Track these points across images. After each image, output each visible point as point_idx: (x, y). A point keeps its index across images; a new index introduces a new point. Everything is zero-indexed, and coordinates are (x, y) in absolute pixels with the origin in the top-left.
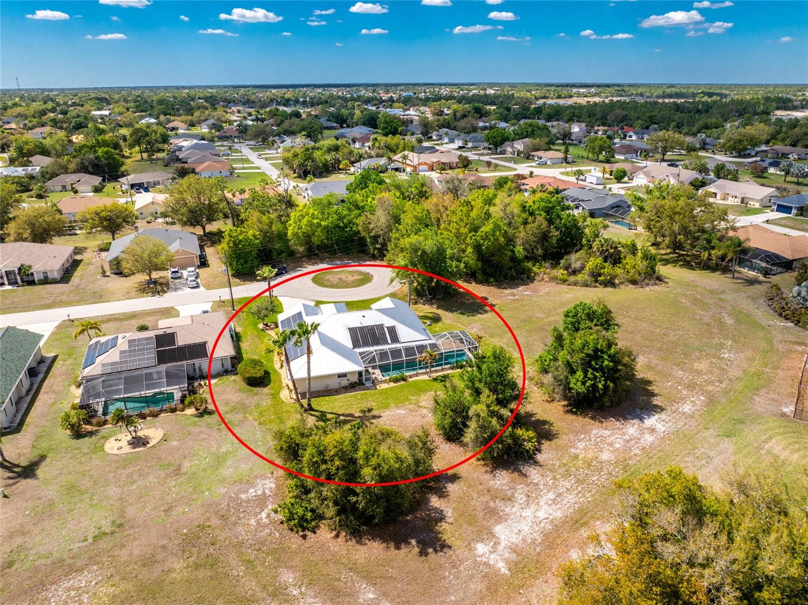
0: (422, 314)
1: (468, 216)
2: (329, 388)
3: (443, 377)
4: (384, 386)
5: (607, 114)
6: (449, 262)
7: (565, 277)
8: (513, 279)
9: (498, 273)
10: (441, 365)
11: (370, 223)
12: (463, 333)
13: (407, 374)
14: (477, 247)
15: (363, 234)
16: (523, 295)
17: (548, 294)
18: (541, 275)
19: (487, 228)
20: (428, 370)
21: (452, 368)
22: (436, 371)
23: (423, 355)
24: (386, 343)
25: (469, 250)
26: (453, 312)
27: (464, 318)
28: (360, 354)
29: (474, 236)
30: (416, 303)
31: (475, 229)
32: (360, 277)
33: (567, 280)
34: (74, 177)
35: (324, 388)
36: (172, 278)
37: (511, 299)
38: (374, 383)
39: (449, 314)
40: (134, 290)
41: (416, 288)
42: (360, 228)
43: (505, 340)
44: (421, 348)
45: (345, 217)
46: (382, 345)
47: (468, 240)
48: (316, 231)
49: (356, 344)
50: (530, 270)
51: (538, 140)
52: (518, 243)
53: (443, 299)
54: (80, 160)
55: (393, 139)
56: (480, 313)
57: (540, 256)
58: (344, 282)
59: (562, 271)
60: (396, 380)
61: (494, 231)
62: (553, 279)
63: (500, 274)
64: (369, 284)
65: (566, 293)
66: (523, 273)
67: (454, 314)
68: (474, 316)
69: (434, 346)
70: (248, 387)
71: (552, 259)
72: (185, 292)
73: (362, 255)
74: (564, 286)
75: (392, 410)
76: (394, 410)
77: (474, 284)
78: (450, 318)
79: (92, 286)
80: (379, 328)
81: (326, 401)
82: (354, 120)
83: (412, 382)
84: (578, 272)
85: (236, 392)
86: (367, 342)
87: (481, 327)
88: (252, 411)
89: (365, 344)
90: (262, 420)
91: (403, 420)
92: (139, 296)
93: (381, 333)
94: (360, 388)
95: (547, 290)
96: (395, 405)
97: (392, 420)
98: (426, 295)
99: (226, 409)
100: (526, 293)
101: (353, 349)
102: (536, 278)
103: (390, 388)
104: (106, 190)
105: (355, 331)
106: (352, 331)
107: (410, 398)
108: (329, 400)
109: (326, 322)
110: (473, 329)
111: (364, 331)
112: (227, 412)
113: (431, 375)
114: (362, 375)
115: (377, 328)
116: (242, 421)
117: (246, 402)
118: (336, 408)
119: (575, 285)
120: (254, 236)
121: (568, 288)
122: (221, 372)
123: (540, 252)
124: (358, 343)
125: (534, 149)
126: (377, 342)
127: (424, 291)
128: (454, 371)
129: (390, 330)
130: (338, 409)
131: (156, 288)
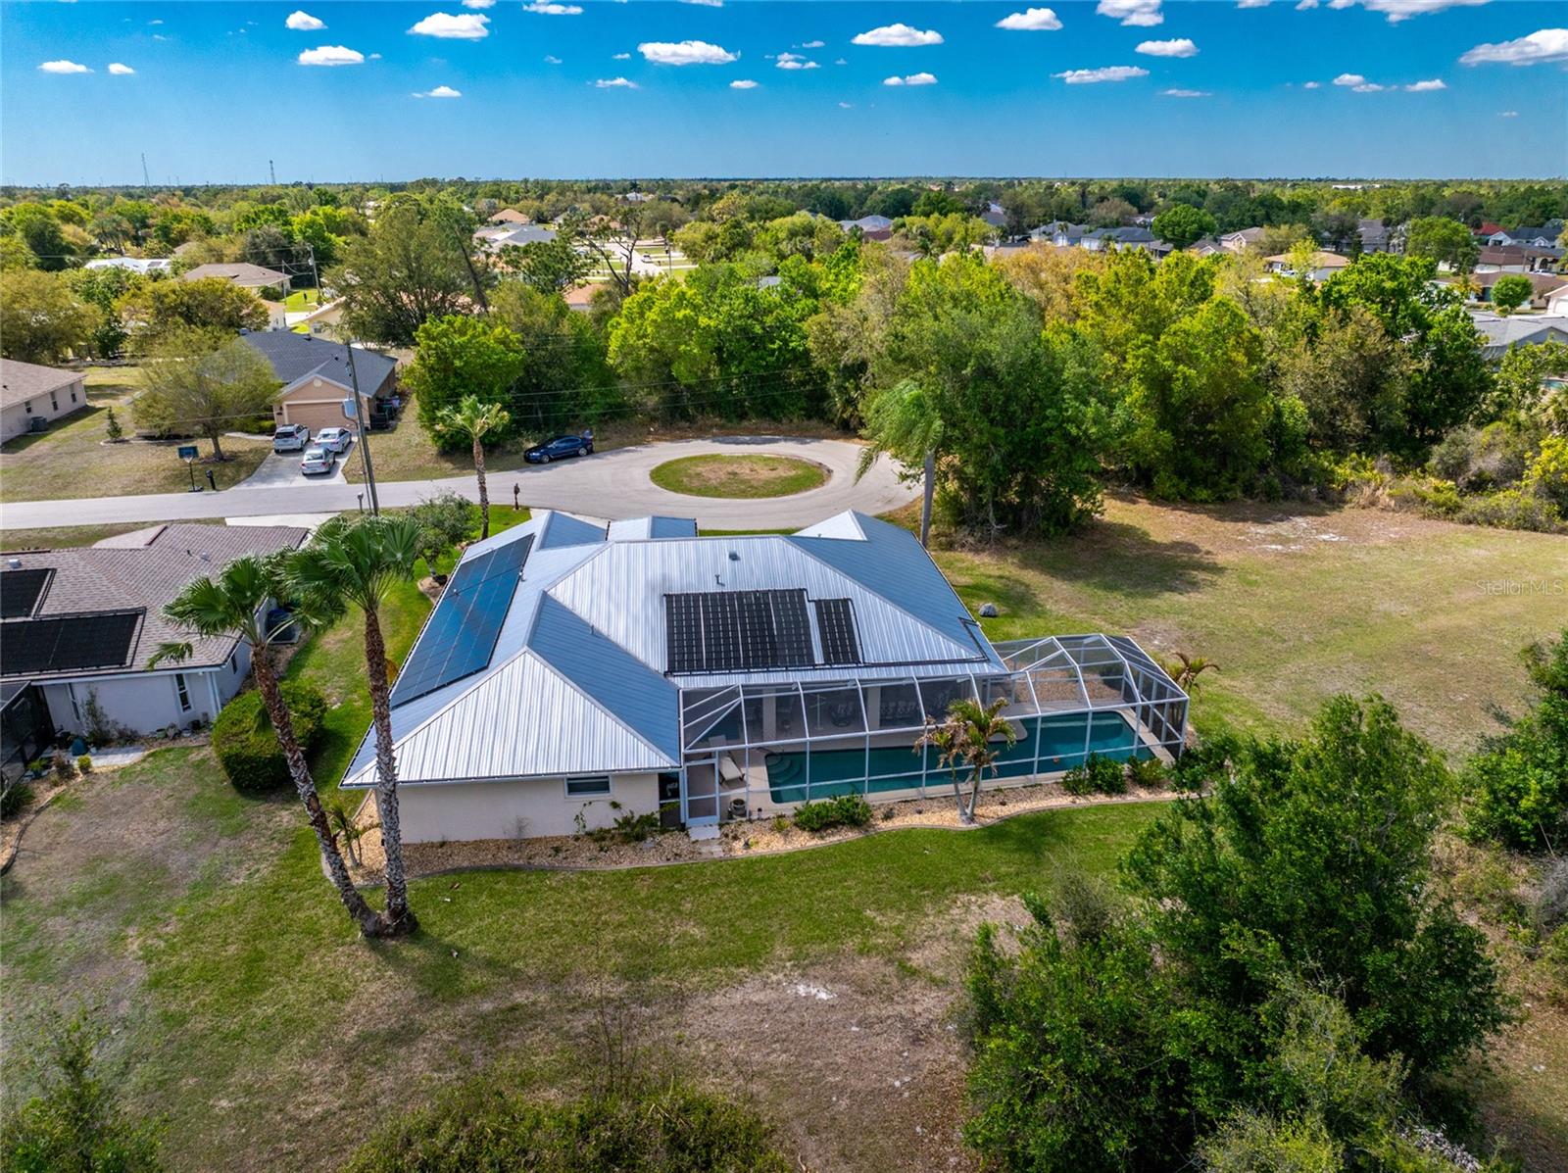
0: (965, 580)
2: (532, 833)
4: (767, 845)
6: (1071, 404)
7: (1450, 497)
8: (1270, 495)
9: (1226, 476)
10: (1026, 769)
11: (838, 329)
13: (873, 798)
15: (819, 361)
17: (1402, 543)
18: (1367, 491)
19: (1196, 321)
20: (966, 787)
21: (1071, 787)
22: (1001, 796)
23: (950, 721)
24: (805, 661)
26: (1075, 577)
27: (1119, 602)
28: (690, 696)
30: (950, 546)
31: (1156, 326)
32: (793, 473)
33: (1459, 507)
34: (228, 269)
35: (512, 834)
36: (277, 452)
37: (1277, 553)
38: (732, 821)
39: (1062, 587)
41: (955, 498)
42: (810, 344)
43: (1279, 687)
44: (943, 694)
45: (768, 311)
46: (788, 666)
47: (1131, 363)
49: (682, 658)
50: (1328, 476)
51: (1284, 228)
52: (1292, 387)
53: (1043, 538)
54: (249, 238)
56: (1172, 589)
57: (1354, 437)
58: (743, 482)
59: (1434, 481)
60: (821, 823)
61: (1217, 334)
62: (1405, 502)
65: (1467, 544)
66: (1307, 482)
68: (1152, 596)
69: (994, 687)
70: (230, 797)
71: (1394, 448)
72: (294, 485)
73: (814, 422)
74: (1452, 525)
75: (774, 978)
76: (781, 976)
77: (1143, 505)
78: (1065, 599)
79: (67, 461)
80: (784, 603)
81: (491, 896)
82: (865, 209)
83: (890, 834)
84: (1496, 483)
85: (169, 815)
86: (727, 652)
87: (1179, 633)
88: (164, 910)
89: (718, 660)
90: (175, 960)
91: (811, 1049)
92: (162, 489)
93: (788, 622)
94: (659, 844)
95: (1396, 533)
96: (791, 950)
97: (759, 1039)
98: (986, 521)
99: (72, 886)
100: (1325, 537)
101: (665, 674)
102: (1348, 496)
103: (789, 855)
104: (289, 299)
105: (688, 607)
106: (679, 608)
107: (871, 922)
108: (505, 893)
109: (588, 566)
110: (1150, 640)
111: (724, 612)
112: (62, 907)
113: (978, 811)
114: (676, 794)
115: (776, 604)
116: (90, 960)
117: (177, 862)
118: (518, 936)
119: (1491, 524)
120: (504, 341)
121: (1467, 532)
122: (173, 726)
123: (1356, 425)
124: (690, 653)
125: (1273, 249)
126: (766, 655)
127: (981, 506)
128: (1081, 801)
129: (829, 613)
130: (523, 946)
131: (221, 472)
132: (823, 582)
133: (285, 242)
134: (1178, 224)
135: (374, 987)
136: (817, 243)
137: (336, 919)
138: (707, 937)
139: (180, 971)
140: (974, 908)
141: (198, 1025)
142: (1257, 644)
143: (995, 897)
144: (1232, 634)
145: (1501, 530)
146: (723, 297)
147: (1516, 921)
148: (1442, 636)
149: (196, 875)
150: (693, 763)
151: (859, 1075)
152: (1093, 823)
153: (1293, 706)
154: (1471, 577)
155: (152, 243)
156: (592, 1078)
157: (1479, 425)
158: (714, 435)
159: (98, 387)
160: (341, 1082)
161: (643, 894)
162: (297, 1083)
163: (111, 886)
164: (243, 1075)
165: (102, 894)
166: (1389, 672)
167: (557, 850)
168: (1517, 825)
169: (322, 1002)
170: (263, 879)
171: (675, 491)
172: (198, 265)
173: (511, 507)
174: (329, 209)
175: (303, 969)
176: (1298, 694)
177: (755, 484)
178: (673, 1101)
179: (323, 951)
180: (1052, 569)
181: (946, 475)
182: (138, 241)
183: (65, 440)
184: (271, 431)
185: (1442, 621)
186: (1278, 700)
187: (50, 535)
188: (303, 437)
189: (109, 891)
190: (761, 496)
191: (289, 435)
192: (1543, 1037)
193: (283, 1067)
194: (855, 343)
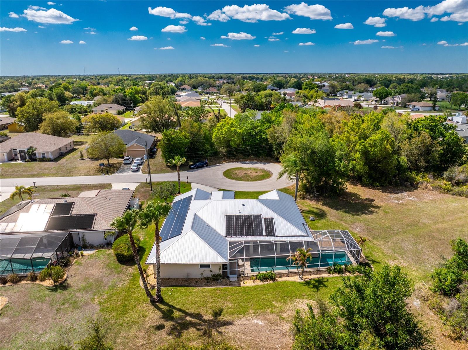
0: (307, 209)
1: (358, 125)
2: (191, 277)
3: (316, 281)
4: (249, 283)
5: (462, 84)
6: (337, 162)
7: (449, 187)
8: (397, 185)
9: (383, 179)
10: (317, 266)
11: (276, 133)
12: (345, 233)
13: (277, 272)
14: (365, 153)
15: (270, 141)
16: (407, 200)
17: (433, 201)
18: (424, 184)
19: (376, 137)
20: (300, 270)
21: (329, 271)
22: (310, 273)
23: (297, 253)
24: (261, 235)
25: (358, 155)
26: (337, 209)
27: (349, 217)
28: (231, 243)
29: (363, 142)
30: (303, 198)
31: (365, 137)
32: (262, 174)
33: (451, 190)
34: (109, 105)
35: (186, 277)
36: (124, 164)
37: (396, 203)
38: (240, 276)
39: (333, 212)
40: (95, 170)
41: (305, 185)
42: (268, 137)
43: (390, 244)
44: (296, 245)
45: (257, 128)
46: (256, 236)
47: (357, 147)
48: (234, 137)
49: (229, 233)
50: (413, 179)
51: (413, 94)
52: (403, 154)
53: (330, 197)
54: (115, 97)
55: (309, 92)
56: (365, 213)
57: (422, 167)
58: (248, 176)
59: (445, 182)
60: (263, 278)
61: (382, 140)
62: (437, 188)
63: (385, 180)
64: (267, 180)
65: (452, 202)
66: (407, 181)
67: (338, 212)
68: (358, 215)
69: (311, 244)
70: (117, 264)
71: (434, 171)
72: (128, 174)
73: (269, 158)
74: (449, 195)
75: (249, 318)
76: (250, 318)
77: (359, 186)
78: (334, 216)
79: (70, 165)
80: (256, 219)
81: (180, 293)
82: (288, 86)
83: (280, 282)
84: (463, 183)
85: (103, 268)
86: (241, 231)
87: (364, 227)
88: (103, 292)
89: (238, 233)
90: (106, 305)
91: (257, 336)
92: (94, 174)
93: (257, 224)
94: (222, 282)
95: (431, 198)
96: (253, 311)
97: (244, 333)
98: (314, 192)
99: (82, 285)
100: (410, 198)
101: (225, 237)
102: (419, 186)
103: (254, 286)
104: (125, 114)
105: (231, 219)
106: (229, 219)
107: (274, 305)
108: (184, 292)
109: (206, 207)
110: (356, 229)
111: (240, 220)
112: (80, 290)
113: (303, 277)
114: (227, 268)
115: (254, 219)
116: (87, 304)
117: (105, 280)
118: (187, 304)
119: (460, 195)
120: (185, 136)
121: (453, 198)
122: (102, 244)
123: (423, 164)
124: (231, 231)
125: (409, 101)
126: (251, 232)
127: (312, 188)
128: (331, 275)
129: (268, 222)
130: (188, 306)
131: (109, 169)
132: (266, 213)
133: (124, 98)
134: (381, 93)
135: (153, 315)
136: (273, 99)
137: (144, 297)
138: (233, 307)
139: (107, 308)
140: (300, 303)
141: (112, 321)
142: (386, 231)
143: (306, 300)
144: (379, 228)
145: (463, 197)
146: (244, 124)
147: (442, 314)
148: (439, 231)
149: (110, 284)
150: (231, 261)
151: (268, 344)
152: (333, 281)
153: (393, 250)
154: (451, 213)
155: (88, 96)
156: (204, 340)
157: (460, 165)
158: (241, 161)
159: (76, 142)
160: (146, 337)
161: (218, 295)
162: (136, 337)
163: (90, 286)
164: (123, 334)
165: (88, 287)
166: (422, 241)
167: (197, 282)
168: (445, 289)
169: (140, 318)
170: (126, 286)
171: (229, 178)
172: (101, 104)
173: (186, 182)
174: (136, 87)
175: (136, 309)
176: (395, 247)
177: (251, 177)
178: (223, 347)
179: (141, 305)
180: (331, 206)
181: (303, 178)
182: (84, 95)
183: (69, 158)
184: (123, 157)
185: (440, 226)
186: (389, 248)
187: (67, 187)
188: (131, 160)
189: (90, 287)
190: (253, 181)
191: (127, 159)
192: (444, 346)
193: (132, 333)
194: (280, 138)
